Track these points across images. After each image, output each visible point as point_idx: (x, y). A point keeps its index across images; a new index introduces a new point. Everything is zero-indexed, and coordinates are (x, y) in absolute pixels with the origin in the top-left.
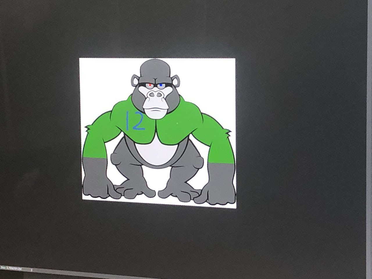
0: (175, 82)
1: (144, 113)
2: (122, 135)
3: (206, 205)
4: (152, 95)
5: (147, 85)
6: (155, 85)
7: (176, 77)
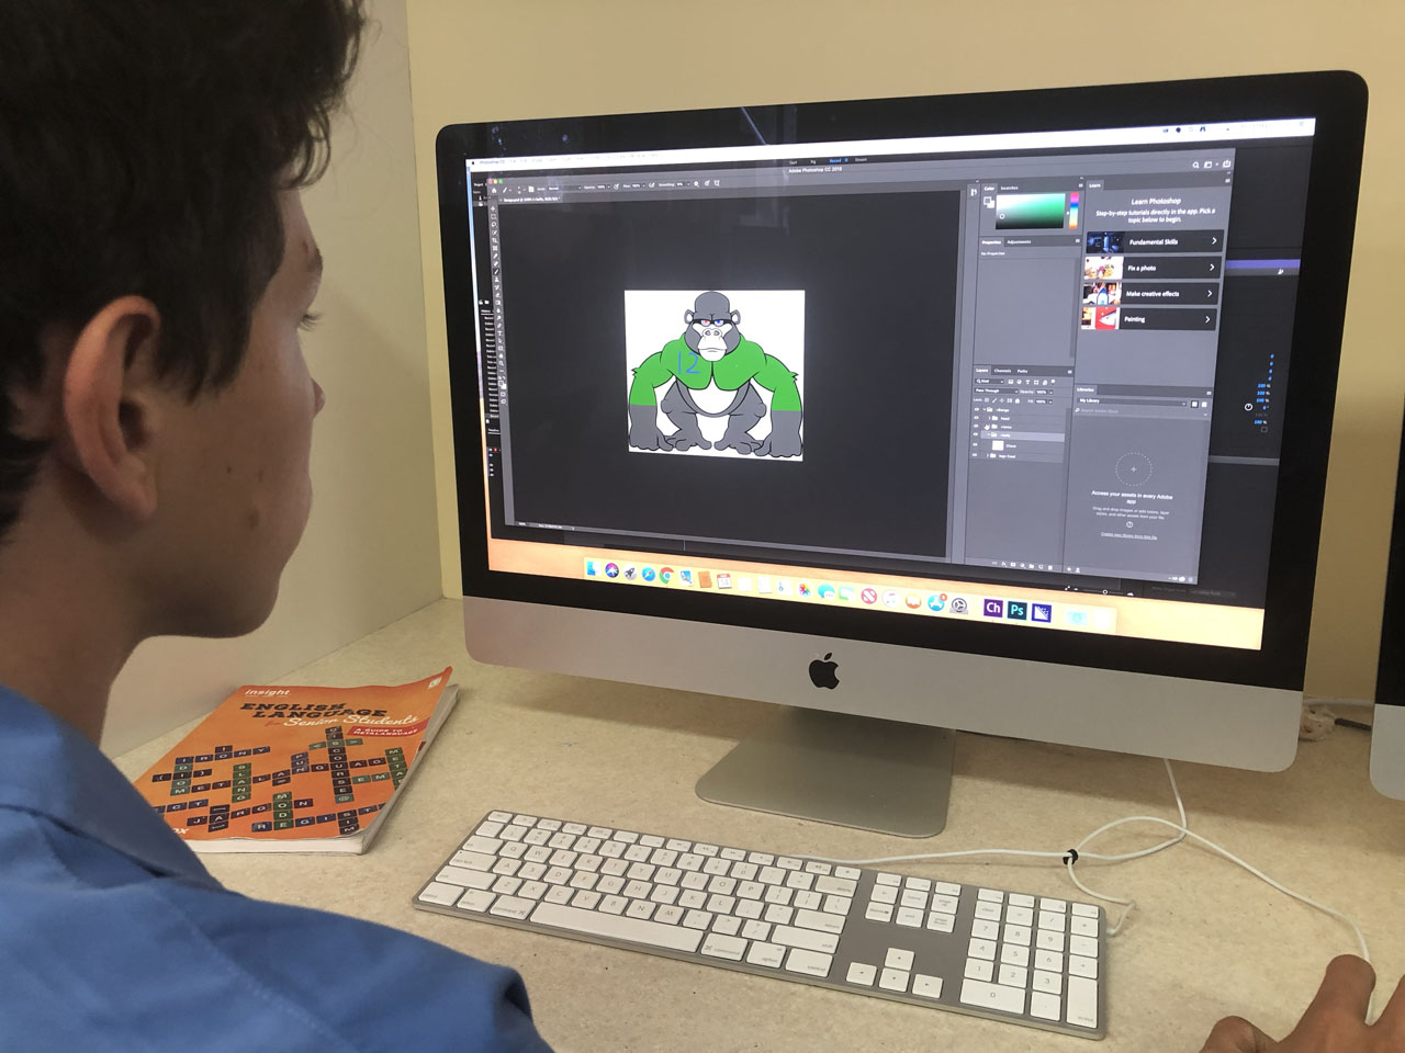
1: (699, 354)
2: (674, 379)
3: (769, 457)
4: (707, 333)
5: (703, 322)
6: (712, 322)
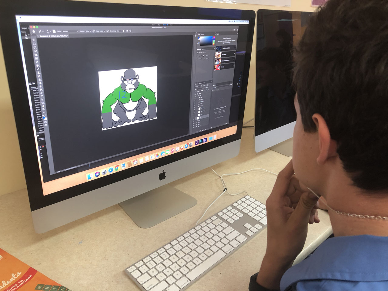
0: (137, 77)
1: (126, 91)
5: (127, 80)
7: (138, 75)
